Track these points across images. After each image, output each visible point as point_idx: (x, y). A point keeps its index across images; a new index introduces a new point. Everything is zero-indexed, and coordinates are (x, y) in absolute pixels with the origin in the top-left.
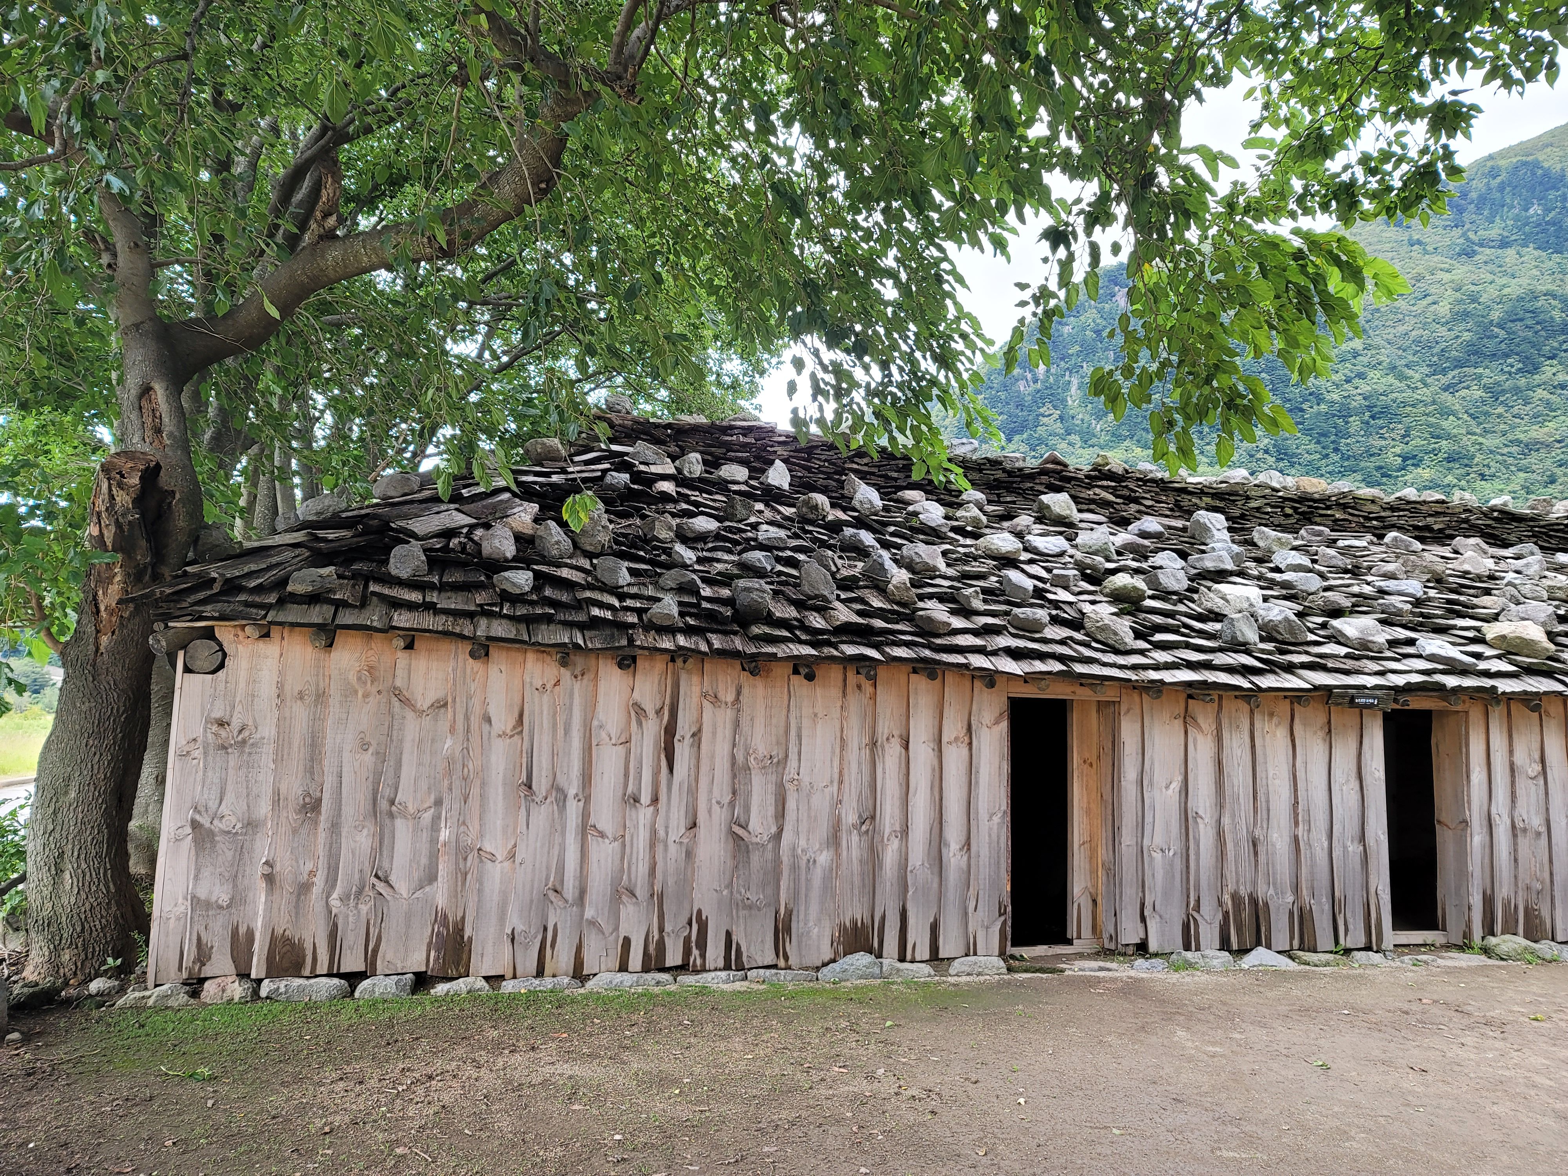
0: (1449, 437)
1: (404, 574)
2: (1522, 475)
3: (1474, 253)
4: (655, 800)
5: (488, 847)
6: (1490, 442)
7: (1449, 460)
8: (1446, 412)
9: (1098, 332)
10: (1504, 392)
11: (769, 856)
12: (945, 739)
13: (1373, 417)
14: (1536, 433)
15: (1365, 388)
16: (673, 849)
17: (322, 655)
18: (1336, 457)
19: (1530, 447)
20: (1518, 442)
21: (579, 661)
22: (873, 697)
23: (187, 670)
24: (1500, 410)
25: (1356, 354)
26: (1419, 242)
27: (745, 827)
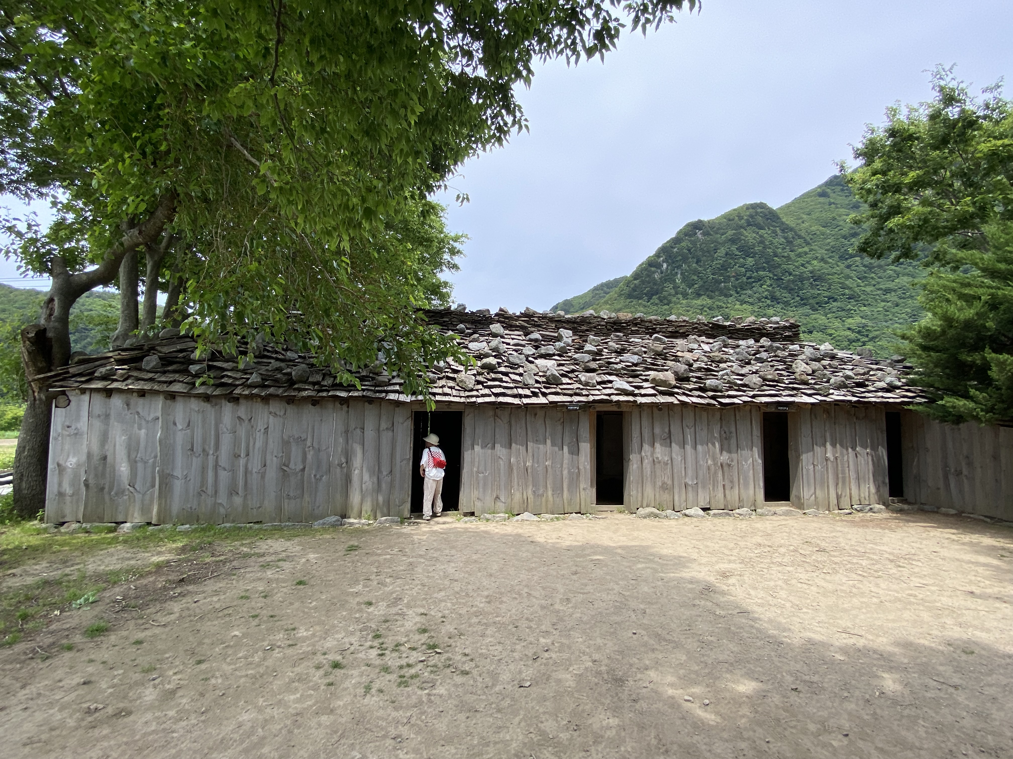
0: (850, 288)
1: (148, 368)
2: (883, 304)
3: (859, 207)
4: (248, 455)
5: (175, 474)
6: (868, 289)
7: (849, 298)
8: (848, 277)
9: (689, 250)
10: (874, 267)
11: (299, 477)
12: (381, 429)
13: (815, 281)
14: (891, 285)
15: (810, 268)
16: (255, 475)
17: (107, 400)
18: (798, 299)
19: (887, 291)
20: (881, 289)
21: (214, 400)
22: (348, 412)
23: (56, 407)
24: (873, 275)
25: (806, 253)
26: (834, 203)
27: (288, 466)
